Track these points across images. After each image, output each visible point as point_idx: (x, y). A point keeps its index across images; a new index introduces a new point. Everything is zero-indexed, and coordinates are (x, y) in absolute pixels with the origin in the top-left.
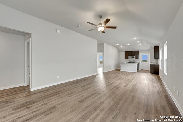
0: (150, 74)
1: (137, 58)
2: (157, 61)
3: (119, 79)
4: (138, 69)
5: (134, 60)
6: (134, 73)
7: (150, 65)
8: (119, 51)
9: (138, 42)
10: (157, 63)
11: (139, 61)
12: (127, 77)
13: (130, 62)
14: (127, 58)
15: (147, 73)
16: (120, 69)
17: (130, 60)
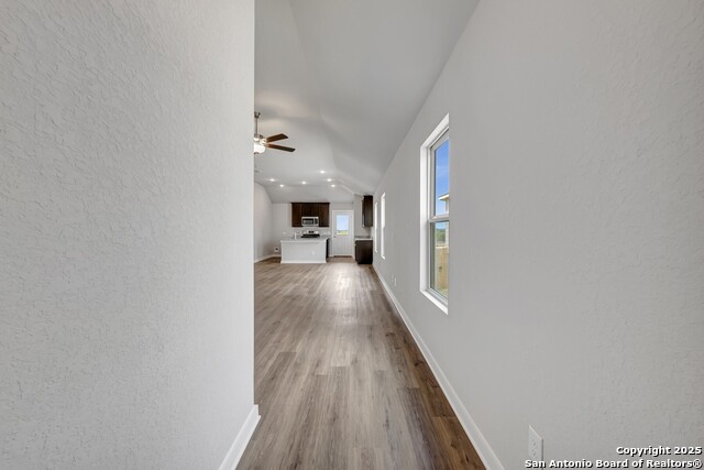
0: (356, 264)
1: (324, 223)
2: (369, 231)
3: (288, 282)
4: (327, 256)
5: (316, 230)
6: (319, 265)
7: (356, 242)
8: (273, 200)
9: (329, 180)
10: (369, 237)
11: (329, 233)
12: (306, 276)
13: (305, 236)
14: (296, 223)
15: (350, 262)
16: (280, 258)
17: (306, 229)
